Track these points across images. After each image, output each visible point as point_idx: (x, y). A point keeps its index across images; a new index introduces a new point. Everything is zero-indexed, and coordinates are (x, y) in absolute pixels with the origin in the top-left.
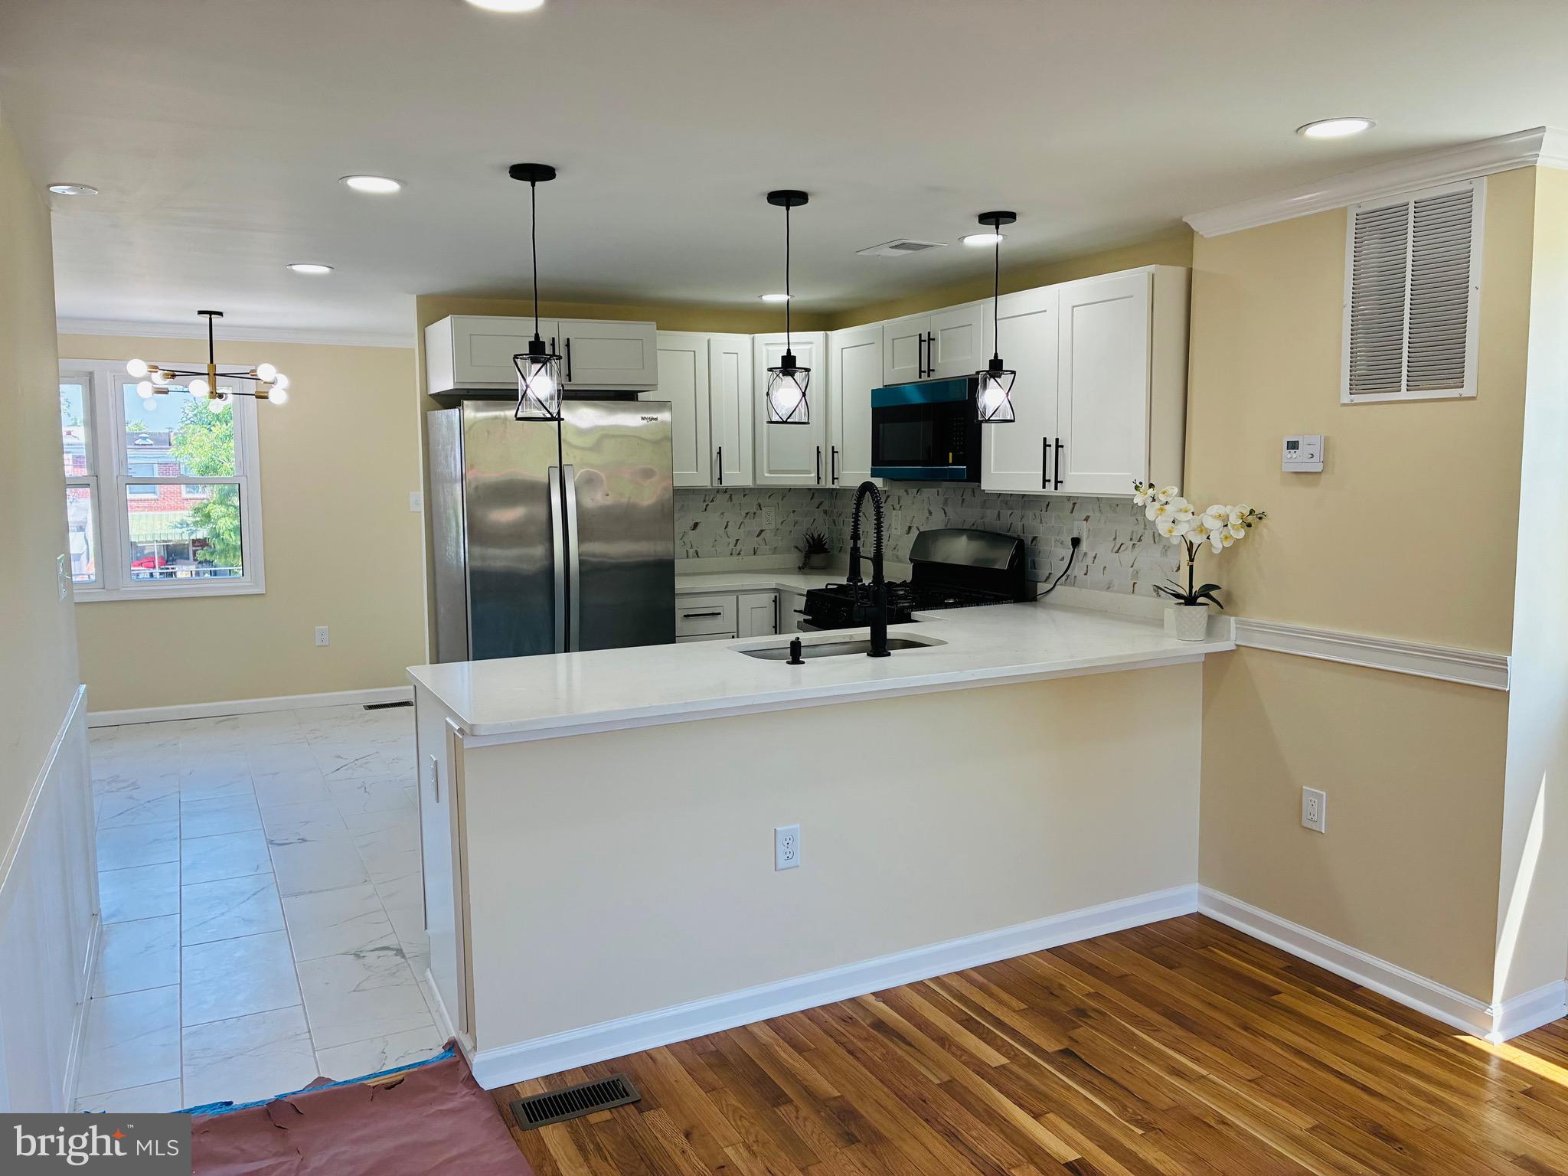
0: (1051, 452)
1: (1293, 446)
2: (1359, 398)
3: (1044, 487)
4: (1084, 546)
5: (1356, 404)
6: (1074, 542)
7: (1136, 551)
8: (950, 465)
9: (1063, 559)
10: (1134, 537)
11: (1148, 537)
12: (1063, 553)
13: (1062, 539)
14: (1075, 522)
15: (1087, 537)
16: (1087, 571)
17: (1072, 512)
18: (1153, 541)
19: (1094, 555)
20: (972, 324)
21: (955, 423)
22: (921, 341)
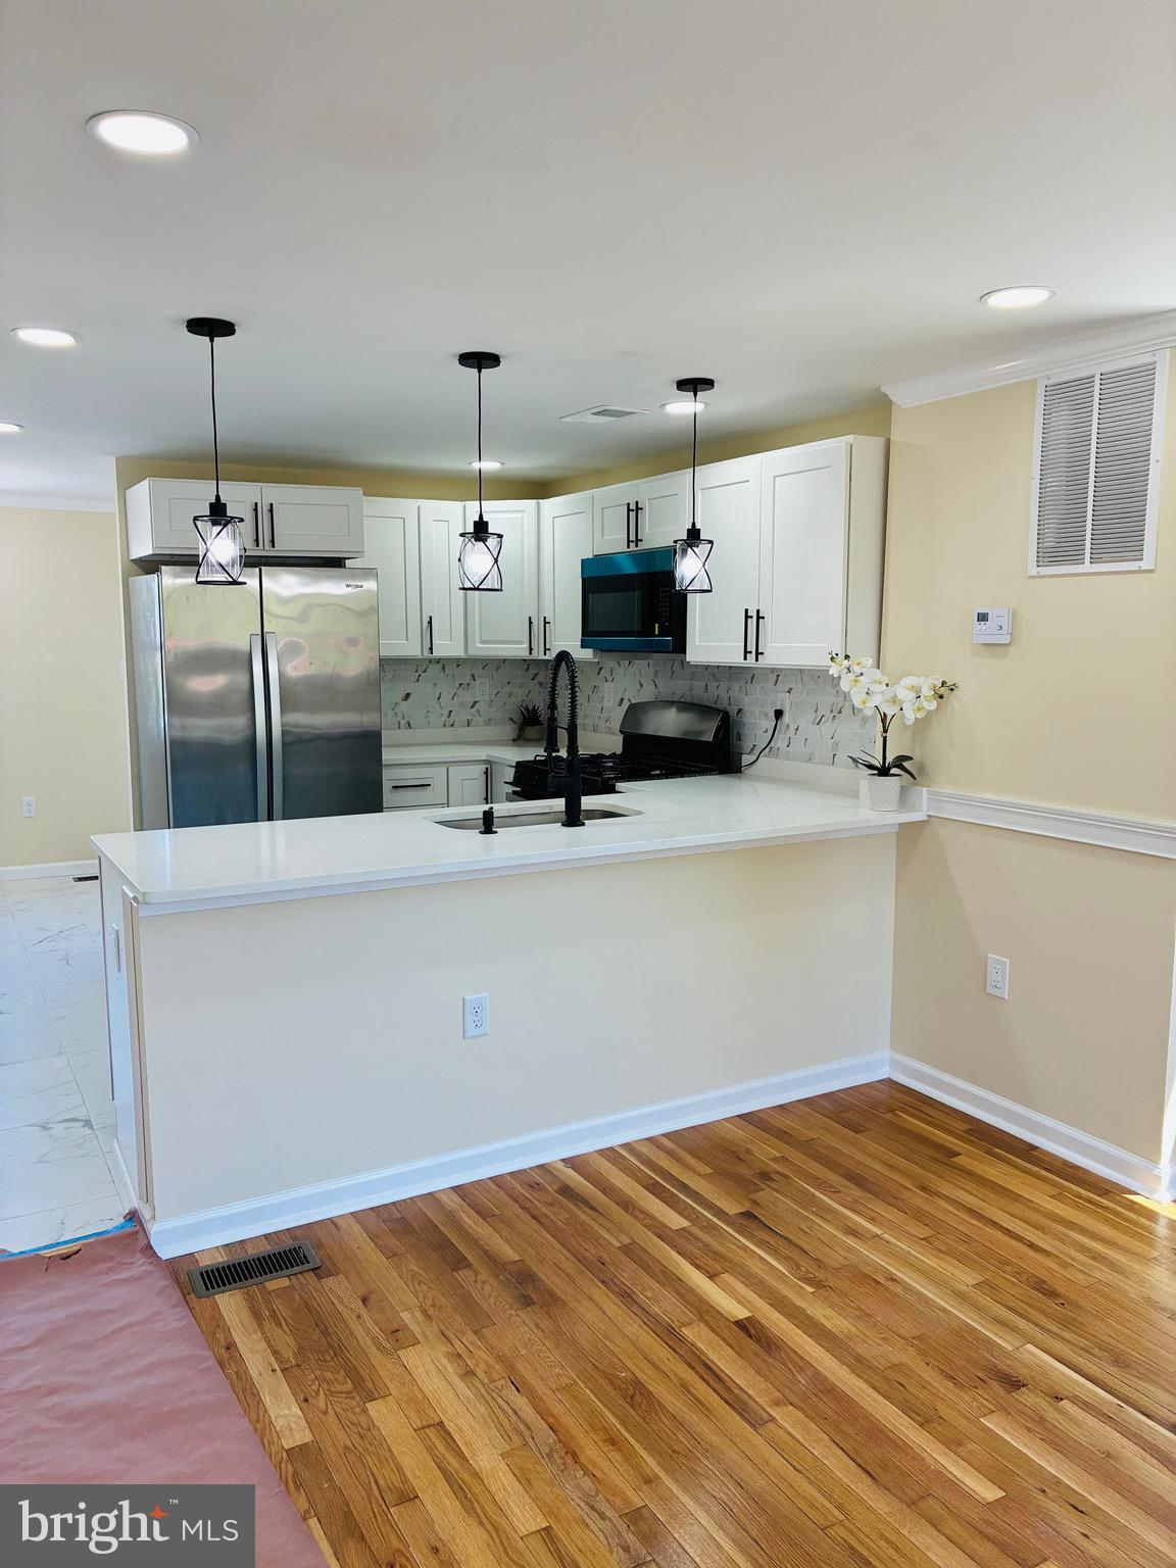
0: (752, 623)
1: (982, 617)
2: (1044, 571)
3: (745, 659)
4: (786, 718)
5: (1042, 577)
6: (777, 714)
7: (836, 723)
8: (657, 636)
9: (767, 731)
10: (834, 709)
11: (847, 709)
12: (766, 725)
13: (766, 712)
14: (778, 694)
15: (790, 709)
16: (789, 743)
17: (776, 684)
18: (852, 713)
19: (796, 727)
20: (677, 494)
21: (660, 594)
22: (629, 510)
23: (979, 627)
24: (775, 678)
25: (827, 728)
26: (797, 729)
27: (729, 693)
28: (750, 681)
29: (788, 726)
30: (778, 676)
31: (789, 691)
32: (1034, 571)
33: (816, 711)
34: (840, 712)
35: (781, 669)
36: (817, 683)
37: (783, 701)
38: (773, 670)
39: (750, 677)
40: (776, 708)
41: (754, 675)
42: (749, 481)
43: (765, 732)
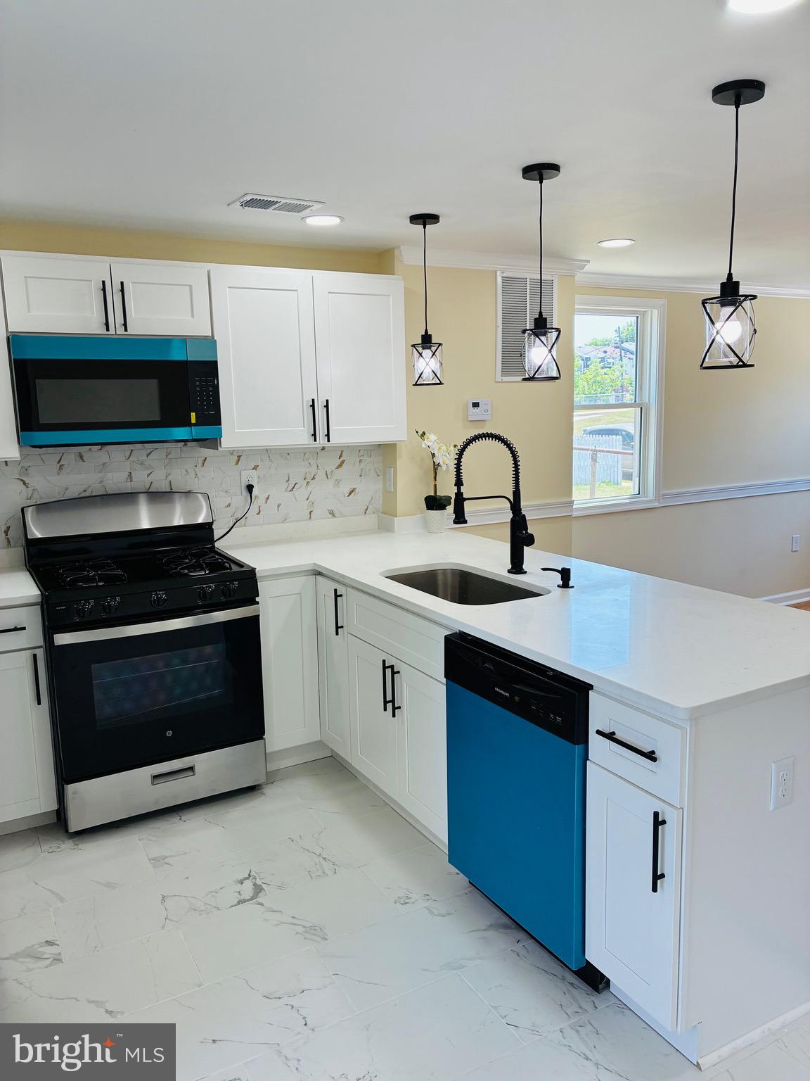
1: (476, 405)
5: (504, 382)
6: (250, 488)
7: (310, 488)
8: (194, 425)
9: (229, 505)
10: (308, 476)
11: (320, 475)
12: (228, 500)
13: (226, 489)
14: (242, 472)
15: (258, 483)
16: (260, 511)
17: (237, 464)
18: (326, 478)
19: (267, 496)
20: (190, 286)
21: (197, 383)
22: (104, 289)
23: (474, 411)
24: (236, 458)
25: (301, 492)
26: (268, 498)
27: (170, 478)
28: (200, 464)
29: (256, 497)
30: (239, 457)
31: (255, 468)
32: (499, 378)
33: (288, 480)
34: (313, 478)
35: (243, 451)
36: (286, 459)
37: (250, 476)
38: (232, 453)
39: (201, 460)
40: (245, 483)
41: (206, 458)
42: (297, 291)
43: (227, 507)
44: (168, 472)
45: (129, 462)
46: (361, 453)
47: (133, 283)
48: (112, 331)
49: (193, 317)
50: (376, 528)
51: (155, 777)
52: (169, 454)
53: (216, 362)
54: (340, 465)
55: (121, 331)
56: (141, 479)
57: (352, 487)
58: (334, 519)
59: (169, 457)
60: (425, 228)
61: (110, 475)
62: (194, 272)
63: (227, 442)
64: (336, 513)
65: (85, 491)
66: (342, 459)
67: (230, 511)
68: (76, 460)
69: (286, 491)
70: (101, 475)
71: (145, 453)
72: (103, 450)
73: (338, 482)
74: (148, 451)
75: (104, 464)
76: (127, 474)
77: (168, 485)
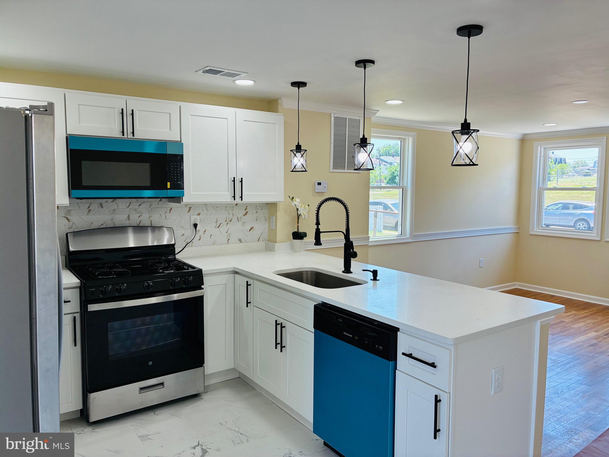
1: (319, 184)
2: (335, 171)
4: (198, 227)
6: (195, 225)
7: (229, 226)
8: (169, 189)
9: (183, 235)
10: (227, 220)
11: (235, 219)
12: (183, 232)
13: (182, 226)
14: (191, 216)
15: (200, 223)
16: (200, 238)
17: (189, 212)
18: (237, 221)
19: (204, 230)
20: (170, 113)
21: (172, 166)
22: (122, 113)
24: (188, 209)
25: (224, 228)
26: (205, 231)
27: (151, 219)
28: (168, 212)
29: (199, 230)
31: (199, 214)
32: (331, 170)
33: (217, 222)
36: (216, 210)
37: (196, 219)
38: (186, 205)
39: (169, 209)
40: (193, 223)
41: (172, 208)
42: (227, 119)
43: (182, 235)
44: (150, 215)
45: (128, 209)
46: (257, 208)
47: (138, 110)
48: (125, 136)
49: (170, 130)
50: (264, 248)
51: (142, 389)
52: (151, 205)
53: (183, 155)
54: (246, 214)
55: (130, 136)
56: (135, 219)
57: (252, 226)
58: (241, 244)
59: (152, 207)
60: (299, 89)
61: (117, 216)
62: (172, 106)
63: (186, 199)
64: (243, 241)
65: (102, 225)
66: (246, 211)
67: (184, 238)
68: (98, 207)
69: (215, 228)
70: (112, 216)
71: (138, 204)
72: (114, 202)
73: (244, 223)
74: (140, 203)
75: (114, 210)
76: (127, 216)
77: (150, 223)
